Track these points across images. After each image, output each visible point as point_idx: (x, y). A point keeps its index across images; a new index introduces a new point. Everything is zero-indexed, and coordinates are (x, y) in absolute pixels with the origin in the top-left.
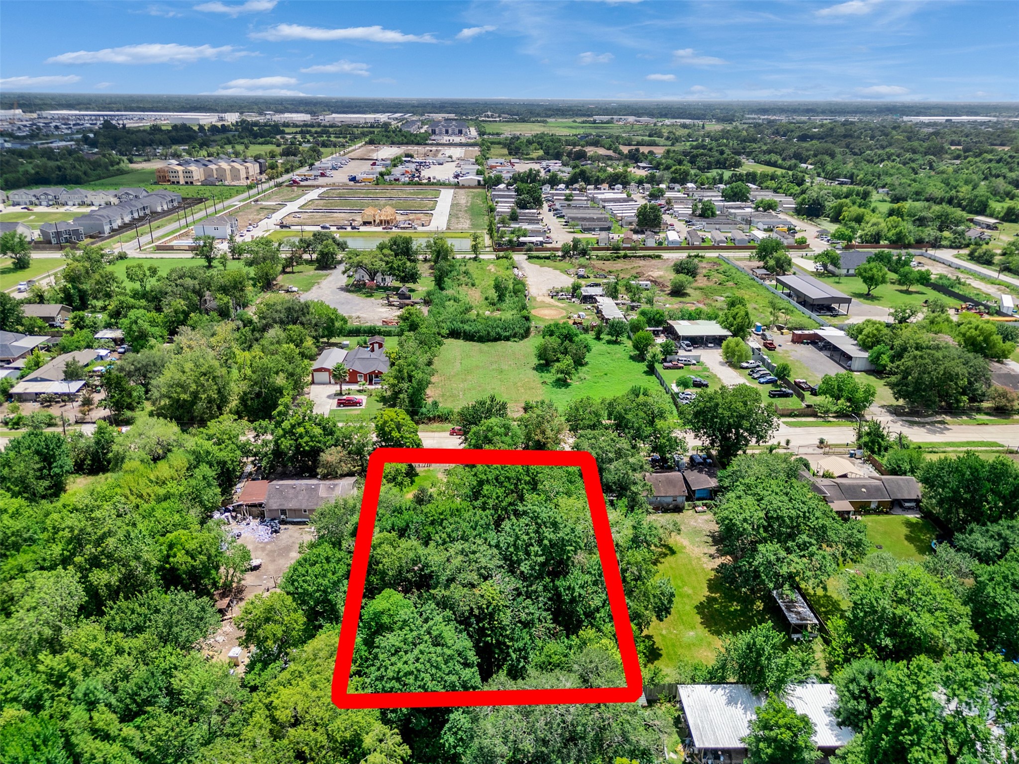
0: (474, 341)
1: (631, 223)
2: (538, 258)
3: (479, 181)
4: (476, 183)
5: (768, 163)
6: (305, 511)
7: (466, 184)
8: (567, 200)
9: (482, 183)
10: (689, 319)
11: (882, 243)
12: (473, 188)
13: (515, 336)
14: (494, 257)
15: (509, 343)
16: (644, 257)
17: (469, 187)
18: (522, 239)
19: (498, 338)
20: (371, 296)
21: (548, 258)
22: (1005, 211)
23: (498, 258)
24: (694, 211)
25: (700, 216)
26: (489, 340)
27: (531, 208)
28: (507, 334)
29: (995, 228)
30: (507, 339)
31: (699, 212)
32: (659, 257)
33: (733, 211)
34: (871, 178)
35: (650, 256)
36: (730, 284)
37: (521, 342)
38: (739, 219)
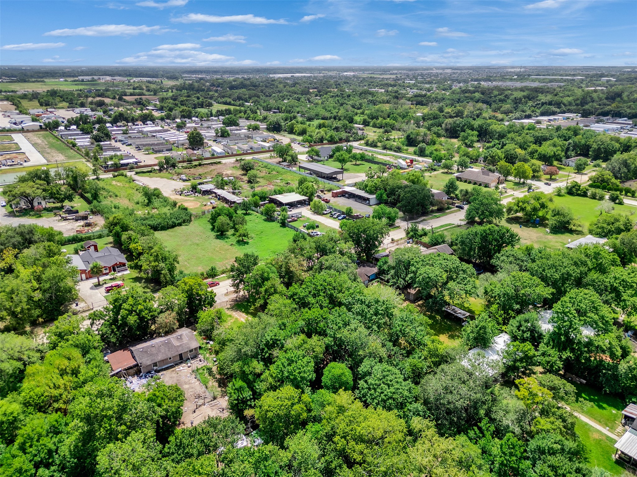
0: (159, 230)
1: (183, 145)
2: (143, 172)
3: (41, 126)
4: (39, 127)
5: (225, 103)
6: (170, 359)
7: (30, 129)
8: (124, 133)
9: (44, 127)
10: (279, 194)
11: (324, 142)
12: (36, 131)
13: (184, 222)
14: (111, 176)
15: (183, 227)
16: (212, 164)
17: (33, 131)
18: (122, 162)
19: (173, 226)
20: (40, 216)
21: (150, 172)
22: (362, 121)
23: (114, 176)
24: (217, 134)
25: (221, 136)
26: (168, 228)
27: (105, 141)
28: (179, 221)
29: (363, 130)
30: (180, 225)
31: (219, 134)
32: (220, 163)
33: (236, 132)
34: (290, 109)
35: (215, 163)
36: (274, 172)
37: (190, 225)
38: (242, 136)
